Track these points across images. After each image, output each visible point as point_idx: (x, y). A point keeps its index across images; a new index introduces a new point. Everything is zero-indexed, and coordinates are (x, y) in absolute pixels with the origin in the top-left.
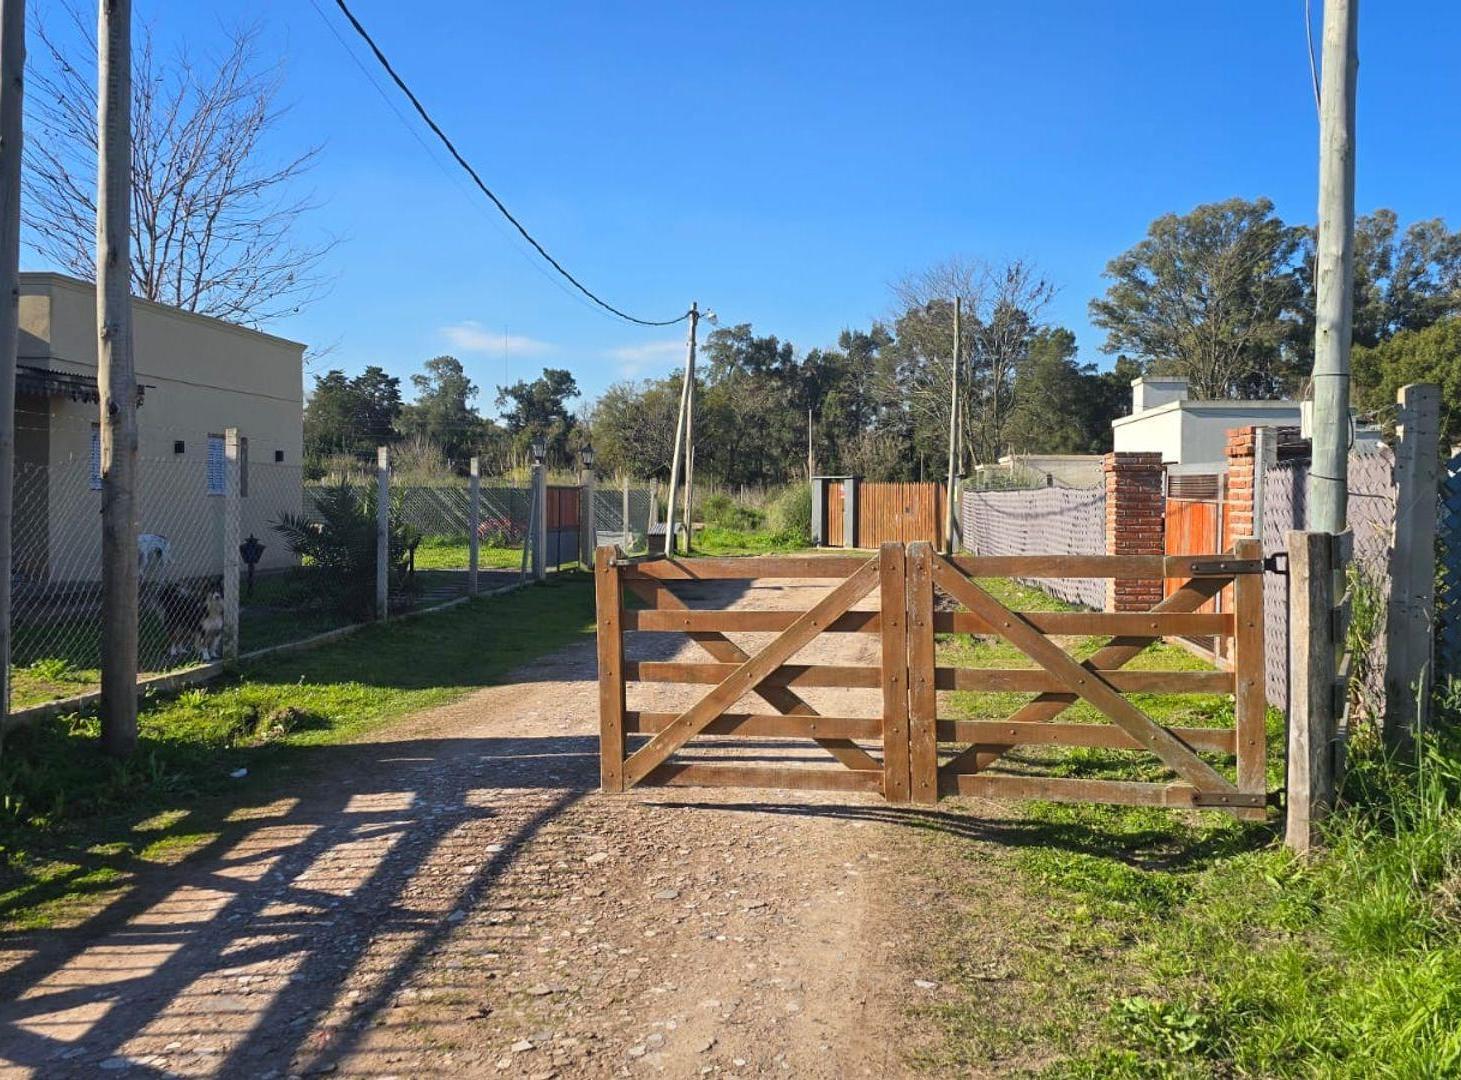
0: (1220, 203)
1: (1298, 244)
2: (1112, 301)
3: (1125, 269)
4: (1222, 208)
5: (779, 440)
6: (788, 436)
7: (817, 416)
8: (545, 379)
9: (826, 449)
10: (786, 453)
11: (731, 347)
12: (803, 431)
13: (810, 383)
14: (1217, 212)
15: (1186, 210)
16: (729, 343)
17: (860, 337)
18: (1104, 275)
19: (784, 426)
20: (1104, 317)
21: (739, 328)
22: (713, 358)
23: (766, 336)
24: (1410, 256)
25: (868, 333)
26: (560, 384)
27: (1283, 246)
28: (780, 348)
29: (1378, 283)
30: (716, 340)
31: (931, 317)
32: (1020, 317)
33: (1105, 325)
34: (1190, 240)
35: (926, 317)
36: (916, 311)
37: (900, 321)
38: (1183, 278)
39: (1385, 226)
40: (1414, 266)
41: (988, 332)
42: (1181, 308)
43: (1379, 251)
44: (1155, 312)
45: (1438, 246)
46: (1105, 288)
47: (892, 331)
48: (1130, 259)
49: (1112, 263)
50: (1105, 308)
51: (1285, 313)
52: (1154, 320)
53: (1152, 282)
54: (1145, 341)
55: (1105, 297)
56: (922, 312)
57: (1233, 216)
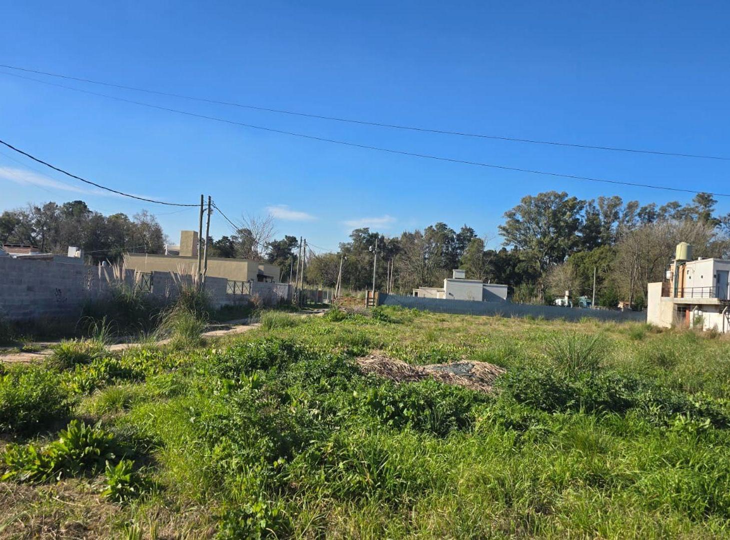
1: (583, 207)
2: (507, 226)
3: (511, 215)
4: (549, 194)
8: (285, 240)
11: (361, 236)
13: (389, 250)
14: (547, 195)
15: (535, 195)
16: (360, 234)
17: (411, 234)
18: (503, 217)
20: (504, 232)
21: (365, 229)
22: (354, 239)
23: (375, 232)
24: (626, 215)
25: (413, 233)
26: (291, 242)
27: (578, 207)
28: (380, 237)
29: (613, 224)
30: (355, 233)
31: (438, 229)
32: (471, 231)
33: (504, 235)
34: (536, 205)
35: (435, 229)
36: (432, 226)
37: (425, 230)
38: (533, 219)
39: (617, 201)
40: (627, 219)
41: (459, 236)
42: (532, 231)
43: (613, 211)
44: (523, 232)
45: (638, 211)
46: (505, 222)
47: (423, 233)
48: (514, 211)
49: (506, 213)
50: (504, 229)
51: (577, 233)
52: (523, 234)
53: (521, 220)
54: (520, 242)
55: (504, 225)
56: (434, 227)
57: (552, 198)
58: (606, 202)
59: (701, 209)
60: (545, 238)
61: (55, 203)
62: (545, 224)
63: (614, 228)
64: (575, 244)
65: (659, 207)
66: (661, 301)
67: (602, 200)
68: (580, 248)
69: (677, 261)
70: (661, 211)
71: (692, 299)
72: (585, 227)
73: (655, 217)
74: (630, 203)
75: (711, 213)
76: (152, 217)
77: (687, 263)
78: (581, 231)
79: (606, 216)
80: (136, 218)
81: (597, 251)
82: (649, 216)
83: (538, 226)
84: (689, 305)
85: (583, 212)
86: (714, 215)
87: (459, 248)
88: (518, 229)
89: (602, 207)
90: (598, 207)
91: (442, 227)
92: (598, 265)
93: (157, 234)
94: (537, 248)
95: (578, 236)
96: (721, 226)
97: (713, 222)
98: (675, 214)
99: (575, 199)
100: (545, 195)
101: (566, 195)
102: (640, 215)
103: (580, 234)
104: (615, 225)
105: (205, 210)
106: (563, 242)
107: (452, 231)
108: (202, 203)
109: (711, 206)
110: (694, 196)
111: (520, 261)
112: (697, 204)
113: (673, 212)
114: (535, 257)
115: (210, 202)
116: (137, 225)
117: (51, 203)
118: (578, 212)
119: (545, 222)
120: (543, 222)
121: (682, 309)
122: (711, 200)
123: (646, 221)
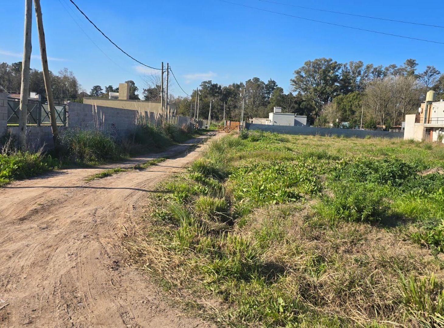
0: (321, 58)
1: (340, 68)
2: (295, 79)
3: (298, 73)
4: (321, 60)
5: (217, 108)
6: (219, 107)
7: (226, 103)
8: (156, 88)
9: (228, 111)
10: (218, 111)
11: (207, 85)
12: (223, 106)
13: (224, 95)
14: (320, 60)
15: (313, 60)
16: (206, 84)
17: (237, 85)
18: (293, 74)
19: (218, 105)
20: (293, 83)
21: (209, 81)
22: (202, 88)
23: (215, 83)
24: (365, 73)
25: (239, 84)
27: (337, 68)
28: (218, 86)
29: (357, 78)
30: (203, 84)
31: (254, 81)
32: (274, 82)
33: (294, 85)
34: (313, 67)
35: (253, 81)
36: (250, 80)
37: (247, 82)
38: (311, 75)
39: (360, 65)
40: (366, 74)
41: (266, 85)
42: (310, 82)
43: (358, 70)
44: (305, 83)
45: (372, 70)
46: (294, 77)
47: (245, 84)
48: (300, 70)
49: (295, 71)
50: (294, 81)
51: (336, 84)
52: (305, 85)
53: (304, 76)
54: (303, 89)
55: (294, 79)
56: (252, 80)
57: (323, 62)
58: (354, 65)
59: (409, 69)
60: (318, 87)
61: (6, 63)
62: (319, 78)
63: (358, 80)
64: (335, 90)
65: (384, 68)
66: (415, 125)
67: (352, 63)
68: (338, 93)
69: (427, 102)
70: (385, 70)
71: (437, 125)
72: (342, 80)
73: (382, 73)
74: (367, 65)
75: (415, 71)
76: (71, 73)
77: (433, 103)
78: (339, 82)
79: (354, 73)
80: (60, 73)
81: (351, 95)
82: (378, 73)
83: (314, 79)
84: (433, 128)
85: (340, 71)
86: (416, 73)
87: (267, 93)
88: (302, 81)
89: (351, 68)
90: (349, 68)
91: (257, 80)
92: (352, 103)
93: (74, 84)
94: (313, 92)
95: (337, 85)
96: (420, 79)
97: (416, 77)
98: (393, 72)
99: (336, 62)
100: (319, 60)
101: (331, 60)
102: (373, 73)
103: (338, 84)
104: (358, 79)
105: (165, 72)
106: (328, 89)
107: (263, 83)
108: (163, 67)
109: (414, 67)
110: (405, 61)
111: (303, 101)
112: (406, 66)
113: (392, 71)
114: (312, 99)
115: (168, 67)
116: (60, 78)
117: (4, 63)
118: (337, 71)
119: (319, 77)
120: (317, 76)
121: (429, 130)
122: (415, 63)
123: (376, 76)
